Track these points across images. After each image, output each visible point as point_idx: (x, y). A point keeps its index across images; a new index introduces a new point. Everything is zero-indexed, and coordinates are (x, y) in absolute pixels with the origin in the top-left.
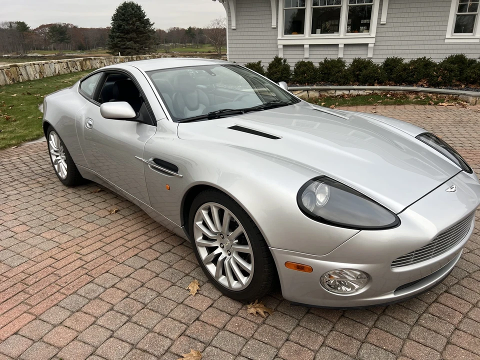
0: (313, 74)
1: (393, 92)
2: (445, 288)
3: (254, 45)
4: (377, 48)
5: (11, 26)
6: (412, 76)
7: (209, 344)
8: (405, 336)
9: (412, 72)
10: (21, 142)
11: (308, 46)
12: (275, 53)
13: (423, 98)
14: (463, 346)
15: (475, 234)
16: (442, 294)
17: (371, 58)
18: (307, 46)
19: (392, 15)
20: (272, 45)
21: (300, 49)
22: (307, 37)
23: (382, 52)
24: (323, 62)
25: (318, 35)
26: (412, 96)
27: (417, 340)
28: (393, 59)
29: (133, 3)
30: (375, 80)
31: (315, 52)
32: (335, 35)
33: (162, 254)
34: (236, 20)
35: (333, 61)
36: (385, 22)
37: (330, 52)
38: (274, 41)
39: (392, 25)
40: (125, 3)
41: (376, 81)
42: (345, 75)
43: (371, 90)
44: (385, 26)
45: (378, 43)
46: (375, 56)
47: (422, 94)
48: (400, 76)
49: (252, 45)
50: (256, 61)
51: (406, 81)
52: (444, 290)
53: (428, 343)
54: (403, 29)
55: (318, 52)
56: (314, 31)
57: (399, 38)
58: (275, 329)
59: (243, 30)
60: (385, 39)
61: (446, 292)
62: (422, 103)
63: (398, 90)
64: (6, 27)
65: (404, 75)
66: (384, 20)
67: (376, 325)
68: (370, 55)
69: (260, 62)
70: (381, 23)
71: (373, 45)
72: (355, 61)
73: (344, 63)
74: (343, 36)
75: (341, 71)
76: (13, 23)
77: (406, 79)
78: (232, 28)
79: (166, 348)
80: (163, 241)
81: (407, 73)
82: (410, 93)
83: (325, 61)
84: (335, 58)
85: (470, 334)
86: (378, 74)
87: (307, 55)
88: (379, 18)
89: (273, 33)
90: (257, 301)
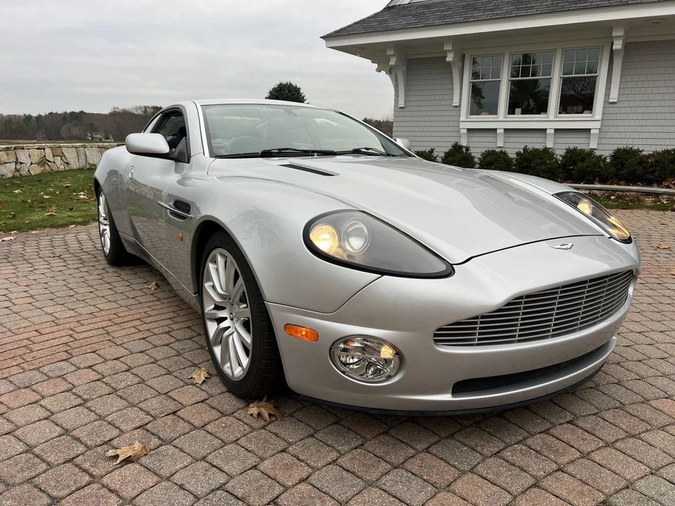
0: (503, 165)
1: (620, 193)
2: (569, 418)
3: (428, 129)
4: (603, 135)
5: (145, 111)
6: (652, 173)
7: (170, 442)
8: (467, 468)
9: (652, 167)
10: (89, 221)
11: (502, 131)
12: (456, 140)
13: (665, 202)
14: (558, 492)
15: (662, 359)
16: (560, 424)
17: (595, 149)
18: (500, 131)
19: (627, 91)
20: (452, 129)
21: (491, 134)
22: (501, 118)
23: (611, 141)
24: (522, 151)
25: (518, 116)
26: (649, 200)
27: (484, 475)
28: (625, 150)
29: (290, 84)
30: (595, 177)
31: (512, 140)
32: (542, 116)
33: (178, 341)
34: (406, 96)
35: (536, 150)
36: (616, 100)
37: (535, 140)
38: (455, 124)
39: (626, 104)
40: (281, 84)
41: (597, 179)
42: (549, 169)
43: (587, 189)
44: (615, 105)
45: (605, 129)
46: (601, 147)
47: (665, 196)
48: (634, 171)
49: (425, 129)
50: (428, 149)
51: (643, 180)
52: (567, 420)
53: (501, 481)
54: (644, 110)
55: (517, 140)
56: (511, 111)
57: (637, 123)
58: (274, 437)
59: (414, 109)
60: (616, 123)
61: (570, 422)
62: (664, 208)
63: (628, 191)
64: (140, 112)
65: (640, 170)
66: (614, 97)
67: (430, 450)
68: (593, 145)
69: (432, 150)
70: (610, 101)
71: (597, 131)
72: (568, 151)
73: (553, 154)
74: (552, 119)
75: (545, 163)
76: (149, 107)
77: (643, 176)
78: (399, 106)
79: (107, 439)
80: (189, 327)
81: (645, 168)
82: (646, 195)
83: (525, 149)
84: (540, 147)
85: (580, 480)
86: (600, 167)
87: (500, 144)
88: (607, 94)
89: (454, 113)
90: (265, 399)
